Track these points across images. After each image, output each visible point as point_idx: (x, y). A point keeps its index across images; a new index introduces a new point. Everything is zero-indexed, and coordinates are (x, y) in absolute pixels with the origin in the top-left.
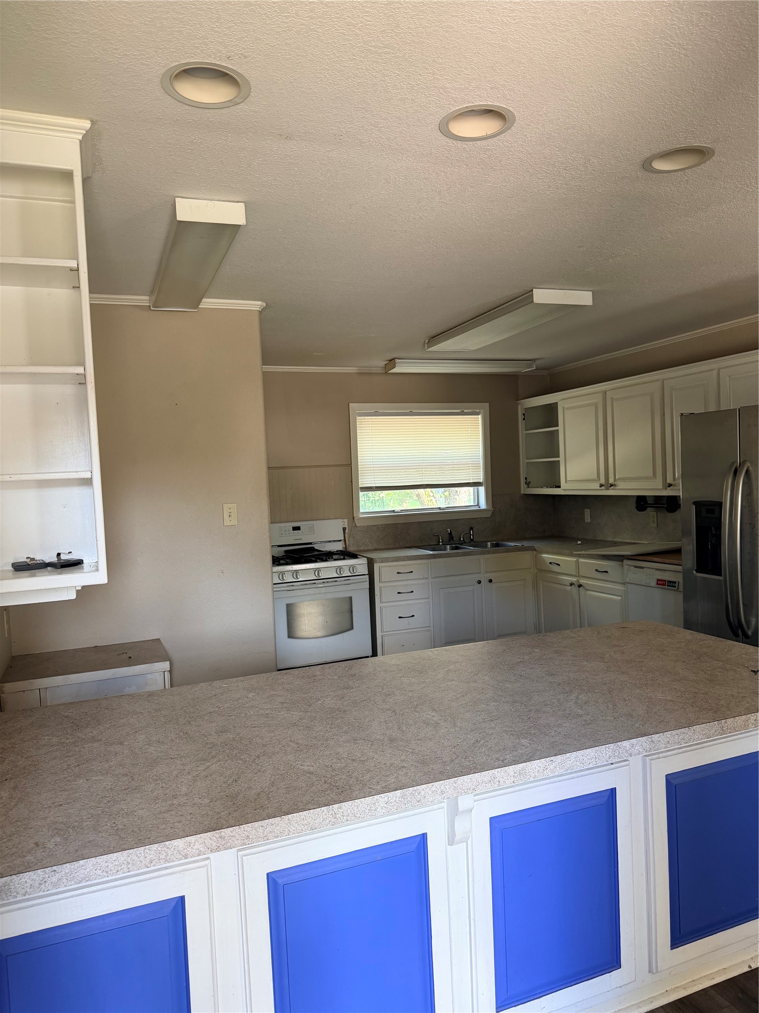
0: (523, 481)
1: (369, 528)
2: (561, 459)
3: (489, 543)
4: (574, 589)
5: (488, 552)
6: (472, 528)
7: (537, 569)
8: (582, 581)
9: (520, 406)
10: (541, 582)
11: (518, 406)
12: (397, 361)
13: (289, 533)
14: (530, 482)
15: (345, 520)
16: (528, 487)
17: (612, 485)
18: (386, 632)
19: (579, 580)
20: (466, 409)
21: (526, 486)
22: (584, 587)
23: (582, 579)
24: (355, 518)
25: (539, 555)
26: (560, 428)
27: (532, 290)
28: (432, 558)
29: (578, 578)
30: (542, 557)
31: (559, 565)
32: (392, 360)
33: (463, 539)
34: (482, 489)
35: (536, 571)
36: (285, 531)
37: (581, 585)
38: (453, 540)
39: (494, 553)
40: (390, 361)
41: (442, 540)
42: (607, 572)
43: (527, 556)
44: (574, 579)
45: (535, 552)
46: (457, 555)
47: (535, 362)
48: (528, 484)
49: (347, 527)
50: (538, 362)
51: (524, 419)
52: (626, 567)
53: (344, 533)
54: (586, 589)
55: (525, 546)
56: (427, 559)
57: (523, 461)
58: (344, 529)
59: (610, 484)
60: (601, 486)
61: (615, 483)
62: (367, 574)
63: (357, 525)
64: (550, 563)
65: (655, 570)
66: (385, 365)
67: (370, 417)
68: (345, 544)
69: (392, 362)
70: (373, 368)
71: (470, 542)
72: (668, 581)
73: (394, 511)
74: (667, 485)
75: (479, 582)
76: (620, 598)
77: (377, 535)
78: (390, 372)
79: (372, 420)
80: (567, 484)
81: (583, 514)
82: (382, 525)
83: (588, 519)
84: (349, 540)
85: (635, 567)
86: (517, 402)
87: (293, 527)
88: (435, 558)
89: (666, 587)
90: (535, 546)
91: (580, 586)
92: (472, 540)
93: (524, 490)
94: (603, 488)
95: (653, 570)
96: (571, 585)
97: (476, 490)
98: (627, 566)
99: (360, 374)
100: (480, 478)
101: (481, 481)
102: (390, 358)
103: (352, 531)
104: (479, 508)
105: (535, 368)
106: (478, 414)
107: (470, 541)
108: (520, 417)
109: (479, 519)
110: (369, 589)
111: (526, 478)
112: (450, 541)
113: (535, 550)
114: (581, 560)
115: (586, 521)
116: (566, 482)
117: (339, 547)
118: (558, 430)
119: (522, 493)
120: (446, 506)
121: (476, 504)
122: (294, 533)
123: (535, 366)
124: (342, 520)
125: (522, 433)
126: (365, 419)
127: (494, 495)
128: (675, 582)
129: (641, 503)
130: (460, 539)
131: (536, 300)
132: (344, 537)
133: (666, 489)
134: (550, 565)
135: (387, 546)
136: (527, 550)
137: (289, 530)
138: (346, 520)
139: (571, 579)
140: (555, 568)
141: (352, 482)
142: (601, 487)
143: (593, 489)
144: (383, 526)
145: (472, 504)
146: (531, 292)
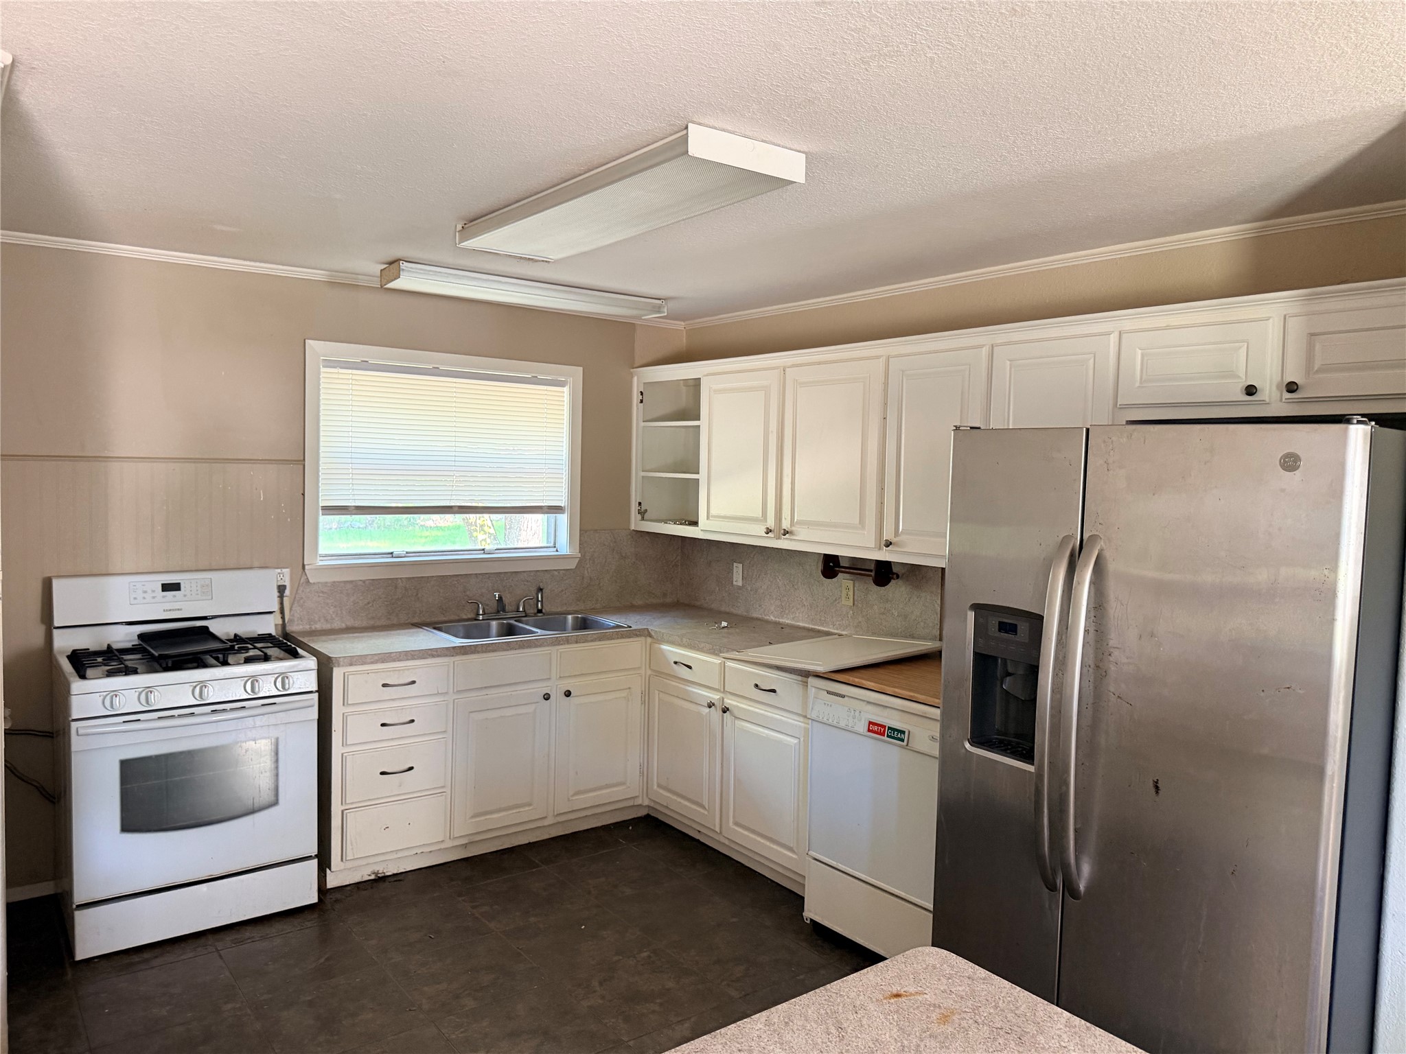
0: (634, 508)
1: (335, 588)
2: (702, 476)
3: (570, 617)
4: (716, 714)
5: (568, 641)
6: (540, 590)
7: (652, 670)
8: (730, 702)
9: (635, 379)
10: (657, 692)
11: (632, 377)
12: (404, 265)
13: (154, 597)
14: (646, 511)
15: (284, 570)
16: (643, 519)
17: (788, 533)
18: (352, 803)
19: (723, 699)
20: (541, 373)
21: (639, 517)
22: (732, 714)
23: (730, 697)
24: (307, 567)
25: (657, 645)
26: (703, 423)
27: (687, 128)
28: (457, 654)
29: (722, 695)
30: (660, 649)
31: (690, 667)
32: (394, 262)
33: (524, 608)
34: (563, 519)
35: (649, 672)
36: (145, 592)
37: (728, 709)
38: (504, 611)
39: (577, 642)
40: (391, 263)
41: (484, 611)
42: (774, 691)
43: (635, 646)
44: (715, 697)
45: (649, 640)
46: (508, 647)
47: (666, 304)
48: (642, 513)
49: (287, 583)
50: (671, 304)
51: (642, 401)
52: (812, 691)
53: (281, 596)
54: (736, 718)
55: (634, 627)
56: (446, 656)
57: (636, 474)
58: (281, 589)
59: (785, 530)
60: (769, 531)
61: (793, 529)
62: (316, 691)
63: (311, 581)
64: (676, 663)
65: (865, 703)
66: (381, 270)
67: (350, 371)
68: (283, 618)
69: (393, 267)
70: (360, 277)
71: (535, 614)
72: (889, 728)
73: (392, 553)
74: (883, 543)
75: (547, 697)
76: (796, 741)
77: (352, 600)
78: (390, 285)
79: (354, 377)
80: (708, 521)
81: (731, 571)
82: (364, 582)
83: (738, 580)
84: (291, 609)
85: (829, 692)
86: (632, 370)
87: (163, 585)
88: (463, 654)
89: (885, 738)
90: (650, 628)
91: (725, 710)
92: (540, 611)
93: (636, 524)
94: (770, 535)
95: (862, 703)
96: (710, 707)
97: (553, 520)
98: (813, 689)
99: (332, 284)
100: (561, 499)
101: (563, 505)
102: (390, 259)
103: (300, 592)
104: (557, 551)
105: (666, 314)
106: (562, 384)
107: (536, 611)
108: (636, 397)
109: (556, 573)
110: (319, 720)
111: (640, 504)
112: (498, 612)
113: (650, 636)
114: (729, 664)
115: (734, 583)
116: (708, 518)
117: (268, 626)
118: (699, 426)
119: (633, 528)
120: (496, 547)
121: (552, 545)
122: (164, 597)
123: (666, 311)
124: (279, 571)
125: (637, 424)
126: (338, 373)
127: (585, 532)
128: (903, 732)
129: (831, 566)
130: (518, 608)
131: (694, 149)
132: (282, 603)
133: (880, 549)
134: (674, 665)
135: (372, 622)
136: (637, 636)
137: (153, 591)
138: (286, 571)
139: (709, 695)
140: (684, 672)
141: (303, 495)
142: (767, 533)
143: (753, 534)
144: (367, 582)
145: (545, 544)
146: (685, 132)
